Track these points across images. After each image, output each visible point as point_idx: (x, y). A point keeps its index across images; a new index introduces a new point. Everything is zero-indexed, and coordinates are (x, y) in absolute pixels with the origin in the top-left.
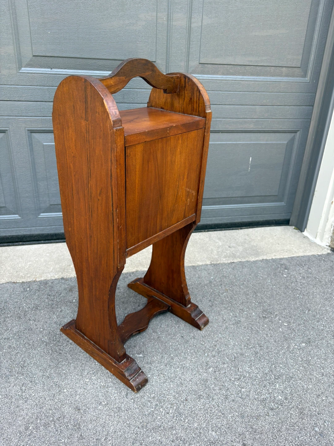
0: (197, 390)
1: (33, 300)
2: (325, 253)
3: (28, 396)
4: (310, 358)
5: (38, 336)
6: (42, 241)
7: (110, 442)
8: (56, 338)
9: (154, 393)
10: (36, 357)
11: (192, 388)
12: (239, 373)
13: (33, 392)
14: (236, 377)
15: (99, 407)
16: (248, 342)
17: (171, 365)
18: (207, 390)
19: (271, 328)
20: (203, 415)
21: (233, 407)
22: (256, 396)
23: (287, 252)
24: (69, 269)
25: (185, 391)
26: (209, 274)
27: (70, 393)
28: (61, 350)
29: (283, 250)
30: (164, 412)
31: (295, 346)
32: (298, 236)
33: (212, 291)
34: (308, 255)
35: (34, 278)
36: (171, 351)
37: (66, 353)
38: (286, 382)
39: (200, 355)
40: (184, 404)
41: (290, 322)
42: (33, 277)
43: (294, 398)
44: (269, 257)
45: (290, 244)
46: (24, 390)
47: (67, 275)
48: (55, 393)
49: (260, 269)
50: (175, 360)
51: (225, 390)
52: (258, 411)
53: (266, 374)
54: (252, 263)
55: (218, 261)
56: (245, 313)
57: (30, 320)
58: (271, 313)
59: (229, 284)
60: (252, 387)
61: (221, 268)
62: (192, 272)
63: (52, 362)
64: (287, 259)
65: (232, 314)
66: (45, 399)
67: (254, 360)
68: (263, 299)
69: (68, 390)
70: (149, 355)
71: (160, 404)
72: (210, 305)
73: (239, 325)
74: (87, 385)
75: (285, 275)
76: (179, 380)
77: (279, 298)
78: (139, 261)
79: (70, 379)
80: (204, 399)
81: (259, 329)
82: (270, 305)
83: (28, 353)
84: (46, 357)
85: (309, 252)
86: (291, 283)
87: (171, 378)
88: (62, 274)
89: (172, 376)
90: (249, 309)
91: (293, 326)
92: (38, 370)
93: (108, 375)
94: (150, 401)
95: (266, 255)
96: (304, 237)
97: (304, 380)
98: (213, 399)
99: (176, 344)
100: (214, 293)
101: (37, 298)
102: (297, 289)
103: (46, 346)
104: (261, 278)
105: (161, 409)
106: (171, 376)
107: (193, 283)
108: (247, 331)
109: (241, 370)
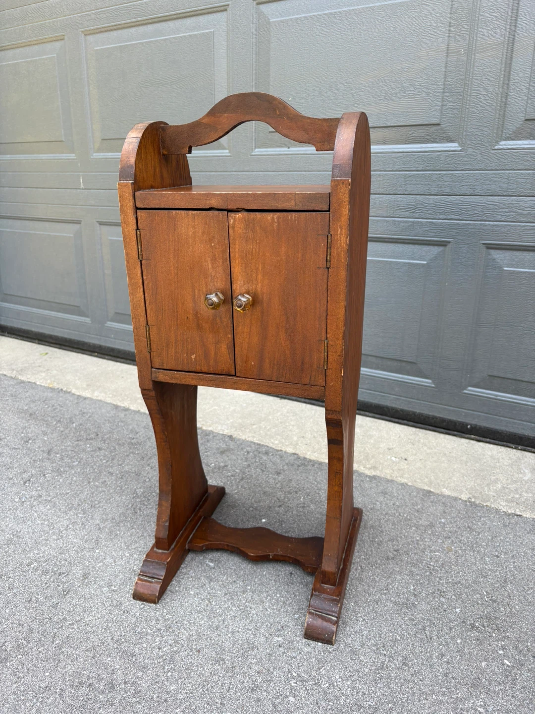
0: (226, 649)
7: (71, 630)
9: (174, 615)
14: (303, 675)
15: (105, 589)
18: (240, 659)
21: (248, 707)
25: (211, 640)
40: (191, 653)
50: (244, 596)
71: (163, 632)
76: (220, 622)
89: (218, 611)
94: (159, 620)
106: (216, 611)
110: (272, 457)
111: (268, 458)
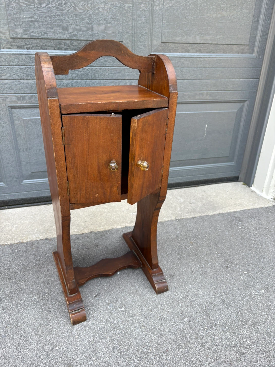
0: (176, 340)
1: (21, 261)
2: (271, 205)
3: (24, 356)
4: (270, 303)
5: (28, 296)
6: (26, 205)
8: (45, 297)
9: (138, 346)
10: (28, 316)
11: (171, 339)
12: (211, 322)
13: (28, 351)
14: (209, 325)
15: (90, 363)
16: (215, 291)
17: (150, 317)
18: (184, 339)
19: (234, 277)
20: (184, 364)
21: (209, 354)
22: (228, 343)
23: (239, 205)
24: (52, 230)
25: (165, 342)
26: (175, 228)
27: (62, 350)
28: (50, 308)
29: (236, 204)
30: (148, 363)
31: (256, 292)
32: (247, 191)
33: (179, 244)
34: (257, 207)
35: (21, 240)
36: (149, 303)
37: (55, 311)
38: (252, 328)
39: (175, 306)
40: (166, 354)
41: (249, 270)
42: (20, 238)
43: (260, 342)
44: (225, 211)
45: (241, 198)
46: (20, 350)
47: (50, 235)
48: (48, 351)
49: (218, 222)
50: (153, 312)
51: (200, 339)
52: (231, 356)
53: (234, 321)
54: (211, 217)
55: (182, 216)
56: (210, 263)
57: (20, 281)
58: (232, 263)
59: (193, 238)
60: (224, 334)
61: (185, 223)
62: (160, 228)
63: (43, 320)
64: (240, 212)
65: (198, 265)
66: (40, 358)
67: (223, 308)
68: (224, 250)
69: (60, 347)
70: (130, 308)
71: (144, 356)
72: (179, 258)
73: (206, 275)
74: (77, 341)
75: (240, 226)
76: (159, 331)
77: (237, 248)
78: (113, 219)
79: (61, 337)
80: (183, 348)
81: (223, 278)
82: (230, 255)
83: (20, 313)
84: (37, 316)
85: (257, 205)
86: (246, 234)
87: (152, 330)
88: (46, 234)
89: (152, 328)
90: (213, 259)
91: (252, 274)
92: (31, 329)
93: (95, 331)
94: (135, 353)
95: (222, 209)
96: (252, 192)
97: (267, 324)
98: (191, 348)
99: (153, 296)
100: (181, 247)
101: (25, 259)
102: (252, 239)
103: (37, 305)
104: (220, 230)
105: (146, 361)
106: (151, 328)
107: (162, 238)
108: (213, 280)
109: (213, 319)
110: (83, 239)
111: (83, 241)
